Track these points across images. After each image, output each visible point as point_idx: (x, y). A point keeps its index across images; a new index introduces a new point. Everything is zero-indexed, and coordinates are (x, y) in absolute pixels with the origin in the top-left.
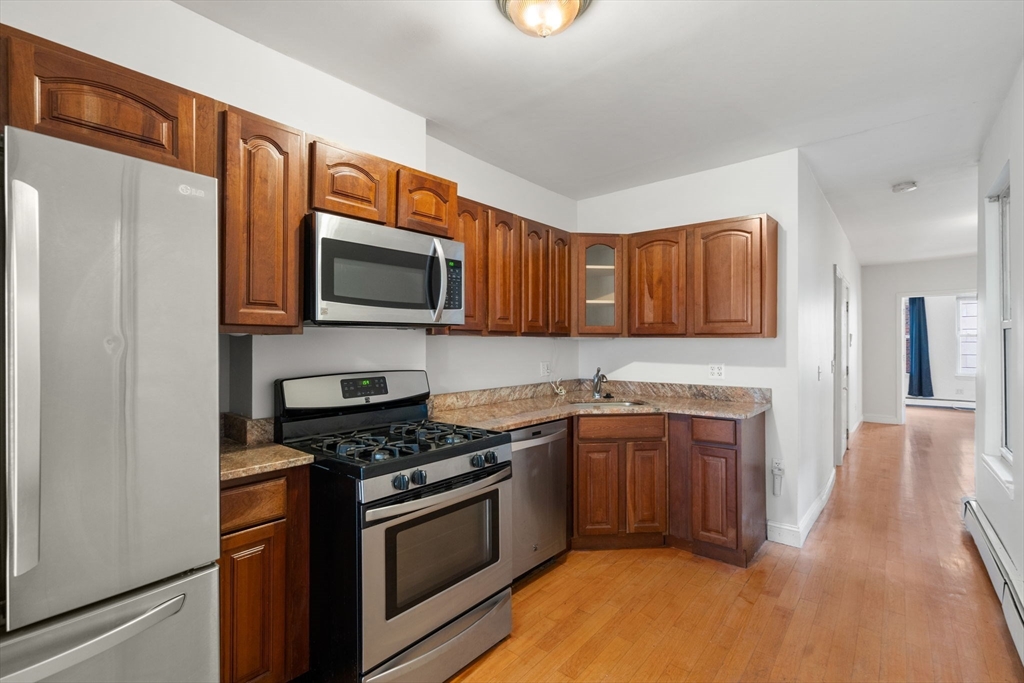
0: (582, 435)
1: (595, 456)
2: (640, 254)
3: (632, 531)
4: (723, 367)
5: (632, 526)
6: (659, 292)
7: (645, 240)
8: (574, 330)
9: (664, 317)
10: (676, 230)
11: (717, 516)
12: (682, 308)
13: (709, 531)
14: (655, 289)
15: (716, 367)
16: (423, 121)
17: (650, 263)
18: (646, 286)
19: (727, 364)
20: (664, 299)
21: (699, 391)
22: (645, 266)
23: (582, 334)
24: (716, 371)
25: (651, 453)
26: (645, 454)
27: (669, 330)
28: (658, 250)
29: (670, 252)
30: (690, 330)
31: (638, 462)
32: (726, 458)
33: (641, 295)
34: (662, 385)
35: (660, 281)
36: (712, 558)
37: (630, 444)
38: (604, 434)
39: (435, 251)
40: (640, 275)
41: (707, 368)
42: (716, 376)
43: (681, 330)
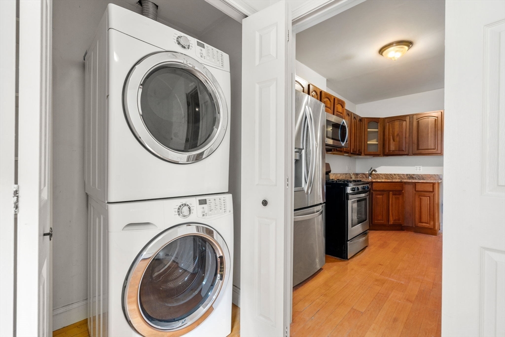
0: (374, 189)
1: (378, 196)
2: (389, 125)
3: (392, 224)
4: (421, 167)
5: (391, 222)
6: (397, 139)
7: (392, 120)
8: (363, 153)
9: (399, 148)
10: (405, 116)
11: (425, 217)
12: (407, 145)
13: (422, 223)
14: (395, 138)
15: (418, 167)
16: (326, 79)
17: (393, 128)
18: (391, 137)
19: (423, 166)
20: (399, 142)
21: (411, 176)
22: (391, 129)
23: (366, 155)
24: (418, 169)
25: (398, 196)
26: (396, 196)
27: (401, 153)
28: (397, 123)
29: (402, 124)
30: (411, 152)
31: (394, 199)
32: (430, 197)
33: (389, 140)
34: (395, 174)
35: (398, 135)
36: (422, 233)
37: (391, 192)
38: (382, 189)
39: (343, 123)
40: (389, 133)
41: (414, 168)
42: (418, 170)
43: (406, 153)
